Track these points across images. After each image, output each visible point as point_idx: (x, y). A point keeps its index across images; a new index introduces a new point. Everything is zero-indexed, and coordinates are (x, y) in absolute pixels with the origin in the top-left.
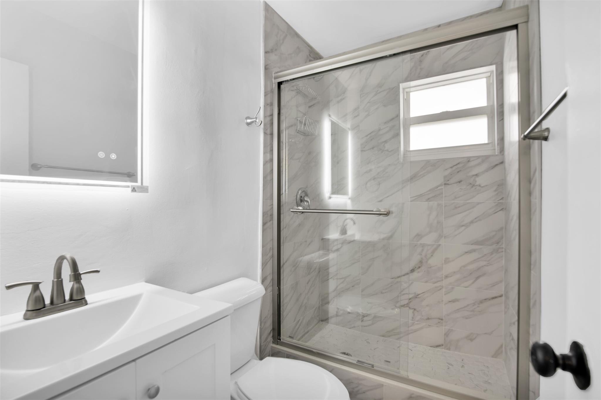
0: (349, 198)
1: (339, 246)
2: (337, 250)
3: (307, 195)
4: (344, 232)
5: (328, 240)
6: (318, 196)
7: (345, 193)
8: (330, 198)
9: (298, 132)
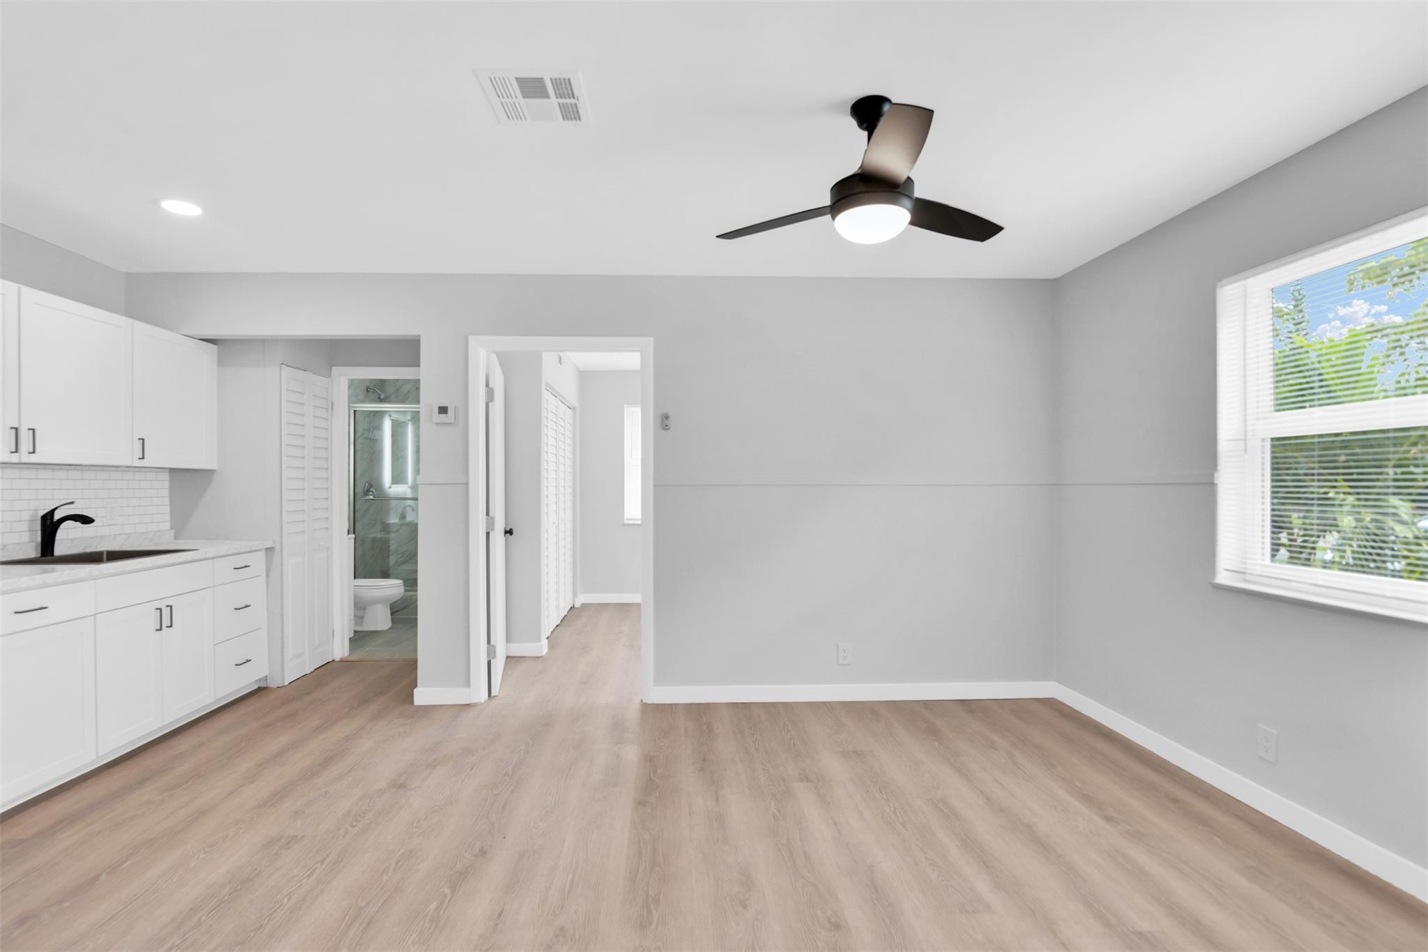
0: (409, 487)
1: (398, 528)
2: (397, 531)
3: (371, 486)
4: (403, 516)
5: (389, 524)
6: (379, 487)
7: (407, 483)
8: (390, 487)
9: (366, 438)
